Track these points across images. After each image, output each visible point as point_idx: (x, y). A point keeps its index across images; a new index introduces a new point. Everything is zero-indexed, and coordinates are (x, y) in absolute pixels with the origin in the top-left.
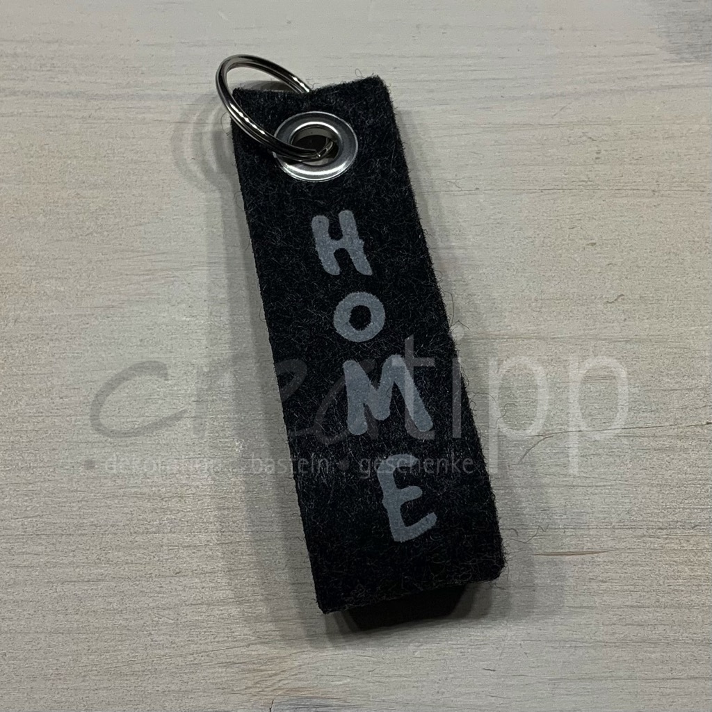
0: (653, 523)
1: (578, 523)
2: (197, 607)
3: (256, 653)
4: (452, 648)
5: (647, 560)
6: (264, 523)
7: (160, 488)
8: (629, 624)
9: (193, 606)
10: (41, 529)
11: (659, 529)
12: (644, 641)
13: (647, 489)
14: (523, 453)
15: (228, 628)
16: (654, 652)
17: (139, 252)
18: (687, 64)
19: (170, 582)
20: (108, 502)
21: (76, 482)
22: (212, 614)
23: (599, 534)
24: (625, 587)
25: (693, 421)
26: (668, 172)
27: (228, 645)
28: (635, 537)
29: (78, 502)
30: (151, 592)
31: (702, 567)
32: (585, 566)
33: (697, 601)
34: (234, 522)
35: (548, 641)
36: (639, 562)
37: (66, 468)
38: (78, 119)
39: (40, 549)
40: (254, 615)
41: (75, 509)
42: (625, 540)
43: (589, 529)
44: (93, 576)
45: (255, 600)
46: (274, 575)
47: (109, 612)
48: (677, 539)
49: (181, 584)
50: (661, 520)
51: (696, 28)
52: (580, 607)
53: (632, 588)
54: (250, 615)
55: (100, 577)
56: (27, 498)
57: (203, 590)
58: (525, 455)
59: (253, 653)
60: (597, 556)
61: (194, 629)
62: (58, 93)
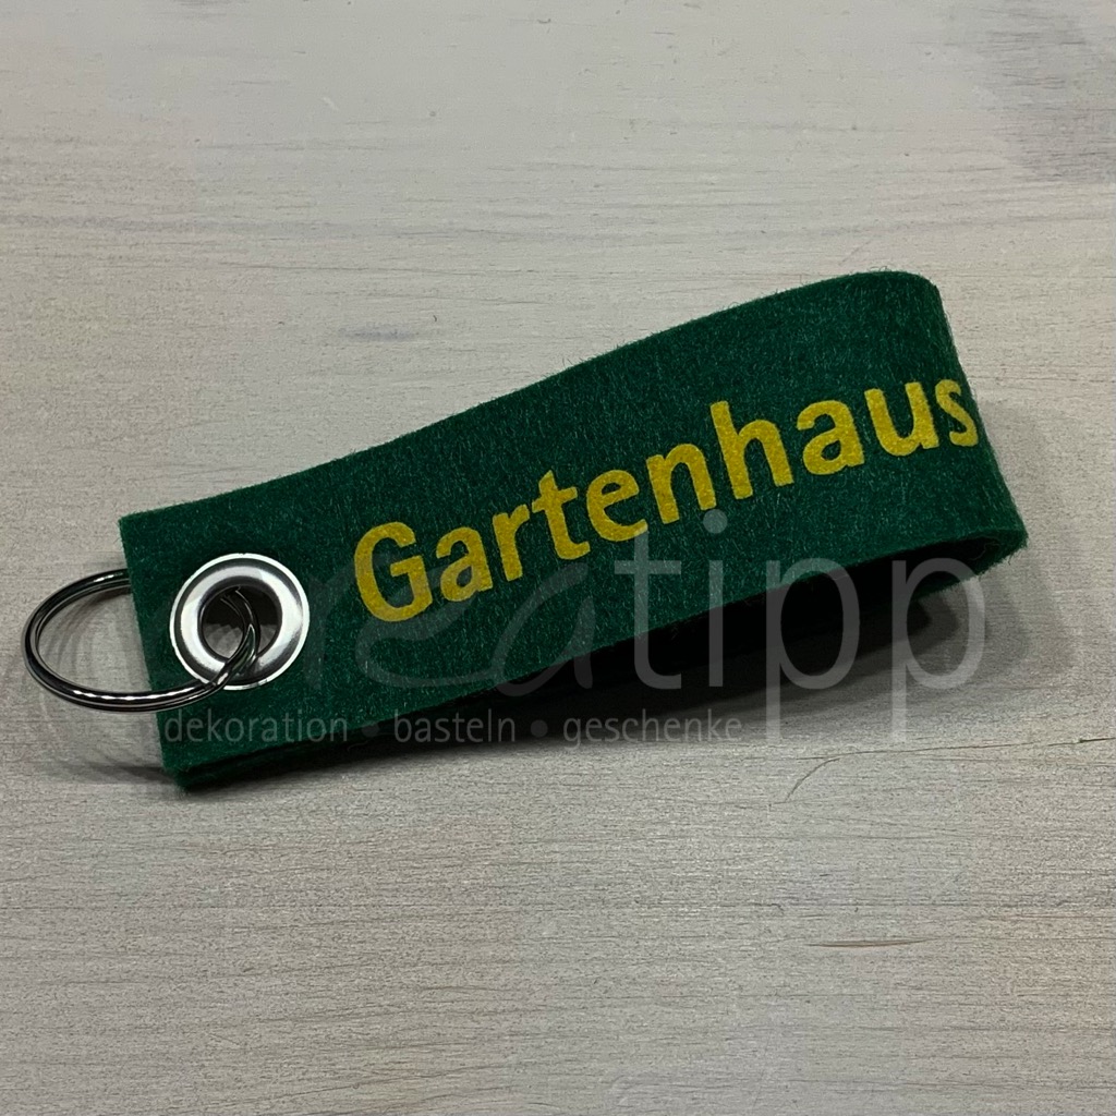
0: (995, 898)
1: (878, 896)
2: (277, 1023)
3: (369, 1097)
4: (679, 1092)
5: (986, 954)
6: (384, 893)
7: (221, 836)
8: (957, 1056)
9: (270, 1023)
10: (34, 899)
11: (1004, 906)
12: (982, 1083)
13: (986, 842)
14: (793, 785)
15: (325, 1058)
16: (997, 1101)
17: (193, 466)
18: (1050, 183)
19: (235, 984)
20: (140, 857)
21: (89, 826)
22: (300, 1034)
23: (910, 913)
24: (952, 998)
25: (1058, 738)
26: (1020, 351)
27: (325, 1084)
28: (968, 918)
29: (93, 856)
30: (204, 1001)
31: (1073, 967)
32: (889, 964)
33: (1064, 1020)
34: (337, 891)
35: (829, 1082)
36: (973, 959)
37: (76, 803)
38: (100, 259)
39: (31, 930)
40: (368, 1037)
41: (87, 868)
42: (952, 923)
43: (895, 905)
44: (114, 974)
45: (369, 1015)
46: (399, 974)
47: (138, 1030)
48: (1033, 922)
49: (252, 987)
50: (1008, 892)
51: (1064, 128)
52: (881, 1029)
53: (962, 999)
54: (360, 1037)
55: (124, 976)
56: (12, 850)
57: (285, 998)
58: (795, 788)
59: (365, 1097)
60: (908, 949)
61: (273, 1059)
62: (71, 219)
